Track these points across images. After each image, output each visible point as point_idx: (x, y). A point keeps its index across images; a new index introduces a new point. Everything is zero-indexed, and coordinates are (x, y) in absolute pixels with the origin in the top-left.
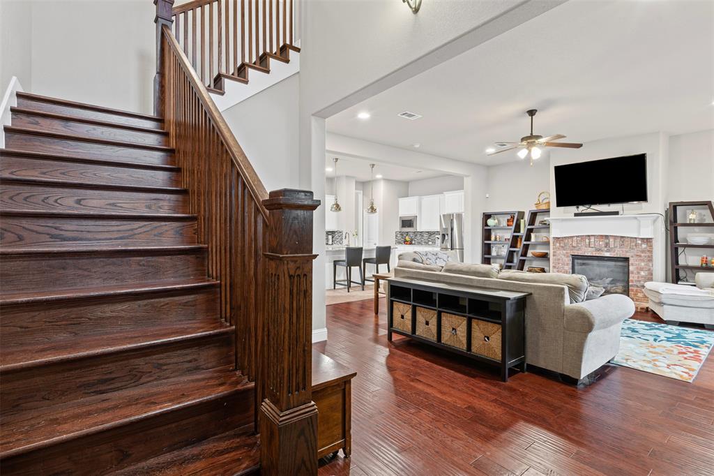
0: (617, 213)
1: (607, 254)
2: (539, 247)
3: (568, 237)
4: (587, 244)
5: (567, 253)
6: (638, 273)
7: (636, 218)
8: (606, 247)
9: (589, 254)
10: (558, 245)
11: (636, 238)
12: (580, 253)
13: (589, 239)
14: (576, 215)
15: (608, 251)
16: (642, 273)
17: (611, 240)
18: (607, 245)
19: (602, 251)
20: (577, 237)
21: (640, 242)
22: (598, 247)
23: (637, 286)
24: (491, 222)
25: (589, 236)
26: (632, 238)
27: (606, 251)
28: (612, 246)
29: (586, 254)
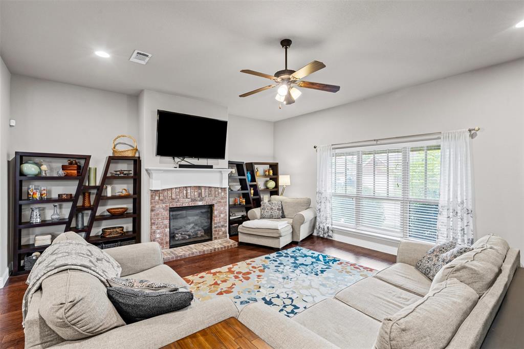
0: (211, 167)
1: (200, 203)
2: (110, 202)
3: (168, 189)
4: (185, 195)
5: (167, 206)
6: (220, 216)
7: (221, 172)
8: (199, 197)
9: (186, 205)
10: (157, 198)
11: (218, 188)
12: (179, 205)
13: (187, 191)
14: (181, 166)
15: (201, 200)
16: (222, 216)
17: (203, 190)
18: (200, 194)
19: (196, 201)
20: (176, 188)
21: (220, 191)
22: (193, 198)
23: (219, 227)
24: (29, 168)
25: (186, 187)
26: (215, 188)
27: (200, 201)
28: (203, 196)
29: (184, 205)
